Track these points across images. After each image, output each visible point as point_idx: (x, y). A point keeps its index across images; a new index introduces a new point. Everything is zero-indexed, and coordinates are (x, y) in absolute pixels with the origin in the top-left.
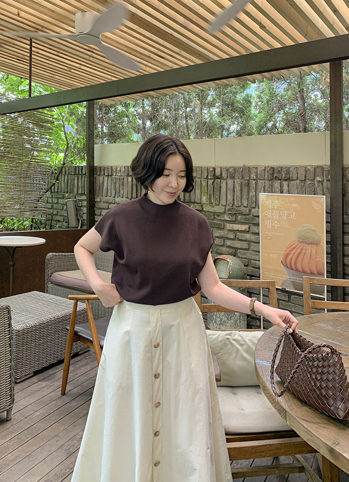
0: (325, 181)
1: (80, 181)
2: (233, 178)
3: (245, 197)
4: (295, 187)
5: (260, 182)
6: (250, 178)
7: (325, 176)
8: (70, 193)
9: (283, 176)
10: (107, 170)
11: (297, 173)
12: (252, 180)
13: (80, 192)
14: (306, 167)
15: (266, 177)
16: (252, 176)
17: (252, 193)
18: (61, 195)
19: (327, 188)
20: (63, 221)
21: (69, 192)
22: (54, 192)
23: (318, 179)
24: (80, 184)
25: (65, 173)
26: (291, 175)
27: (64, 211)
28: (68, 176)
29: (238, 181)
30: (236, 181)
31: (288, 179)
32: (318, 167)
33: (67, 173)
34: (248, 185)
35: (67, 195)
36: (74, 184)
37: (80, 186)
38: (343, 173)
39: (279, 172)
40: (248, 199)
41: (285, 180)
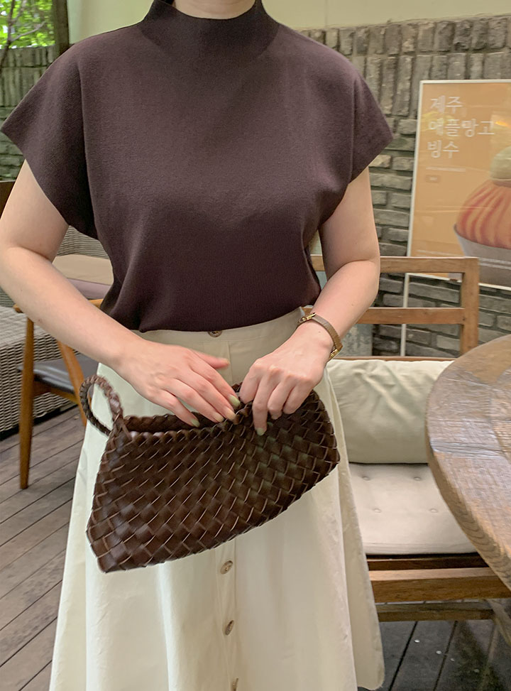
2: (364, 52)
3: (387, 94)
4: (499, 66)
6: (400, 50)
9: (474, 41)
11: (507, 32)
12: (406, 53)
15: (437, 45)
16: (406, 44)
17: (403, 85)
26: (491, 38)
29: (373, 59)
30: (369, 59)
31: (483, 48)
34: (396, 66)
39: (466, 33)
40: (393, 98)
41: (476, 51)
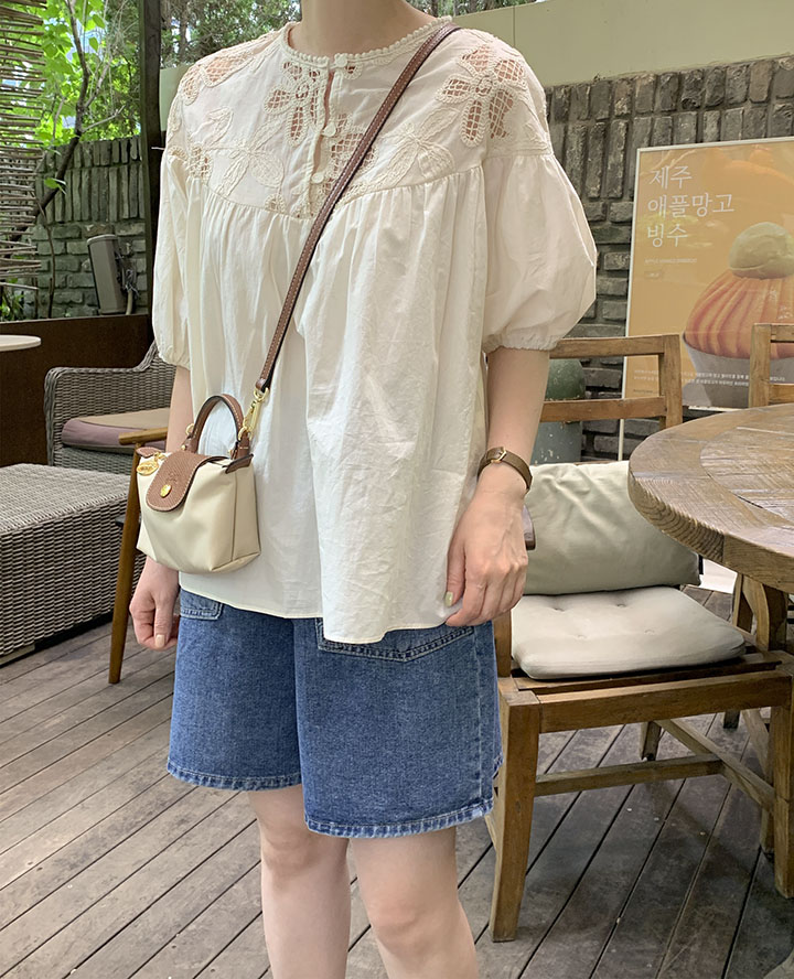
1: (125, 182)
2: (563, 118)
3: (594, 171)
4: (738, 126)
5: (641, 123)
6: (611, 112)
8: (98, 220)
9: (707, 96)
11: (748, 83)
12: (618, 117)
13: (125, 215)
14: (774, 63)
15: (658, 104)
16: (618, 105)
17: (616, 157)
18: (72, 228)
20: (82, 304)
21: (95, 217)
22: (54, 223)
24: (124, 190)
25: (83, 165)
26: (728, 91)
27: (82, 274)
28: (90, 172)
29: (575, 127)
30: (570, 128)
31: (720, 104)
33: (88, 163)
34: (605, 134)
35: (88, 227)
36: (108, 193)
37: (125, 198)
39: (697, 86)
40: (601, 176)
41: (709, 108)
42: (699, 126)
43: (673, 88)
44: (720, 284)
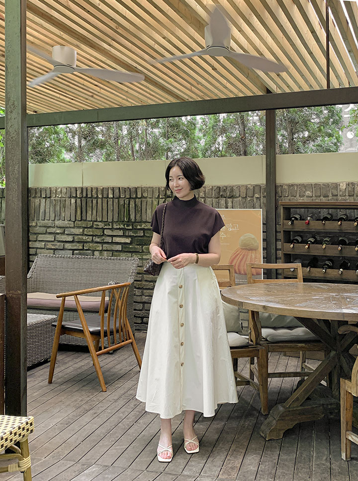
0: (262, 197)
4: (238, 204)
5: (208, 200)
6: (199, 196)
7: (262, 193)
10: (44, 191)
11: (240, 191)
12: (201, 198)
14: (247, 186)
16: (201, 194)
19: (263, 203)
23: (256, 195)
31: (232, 197)
32: (256, 185)
38: (276, 191)
41: (229, 198)
42: (226, 203)
43: (218, 190)
44: (237, 252)
